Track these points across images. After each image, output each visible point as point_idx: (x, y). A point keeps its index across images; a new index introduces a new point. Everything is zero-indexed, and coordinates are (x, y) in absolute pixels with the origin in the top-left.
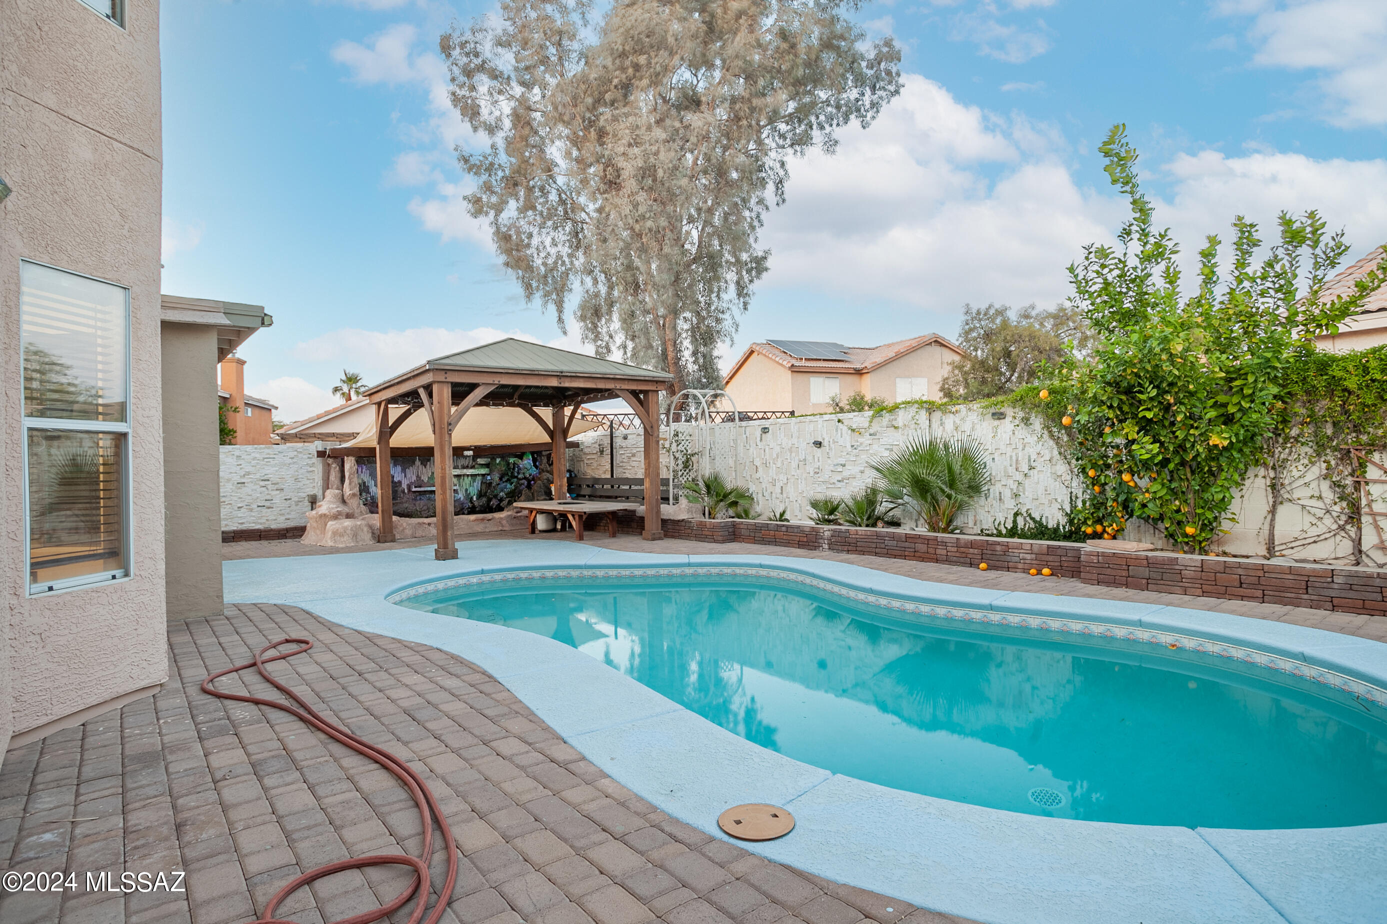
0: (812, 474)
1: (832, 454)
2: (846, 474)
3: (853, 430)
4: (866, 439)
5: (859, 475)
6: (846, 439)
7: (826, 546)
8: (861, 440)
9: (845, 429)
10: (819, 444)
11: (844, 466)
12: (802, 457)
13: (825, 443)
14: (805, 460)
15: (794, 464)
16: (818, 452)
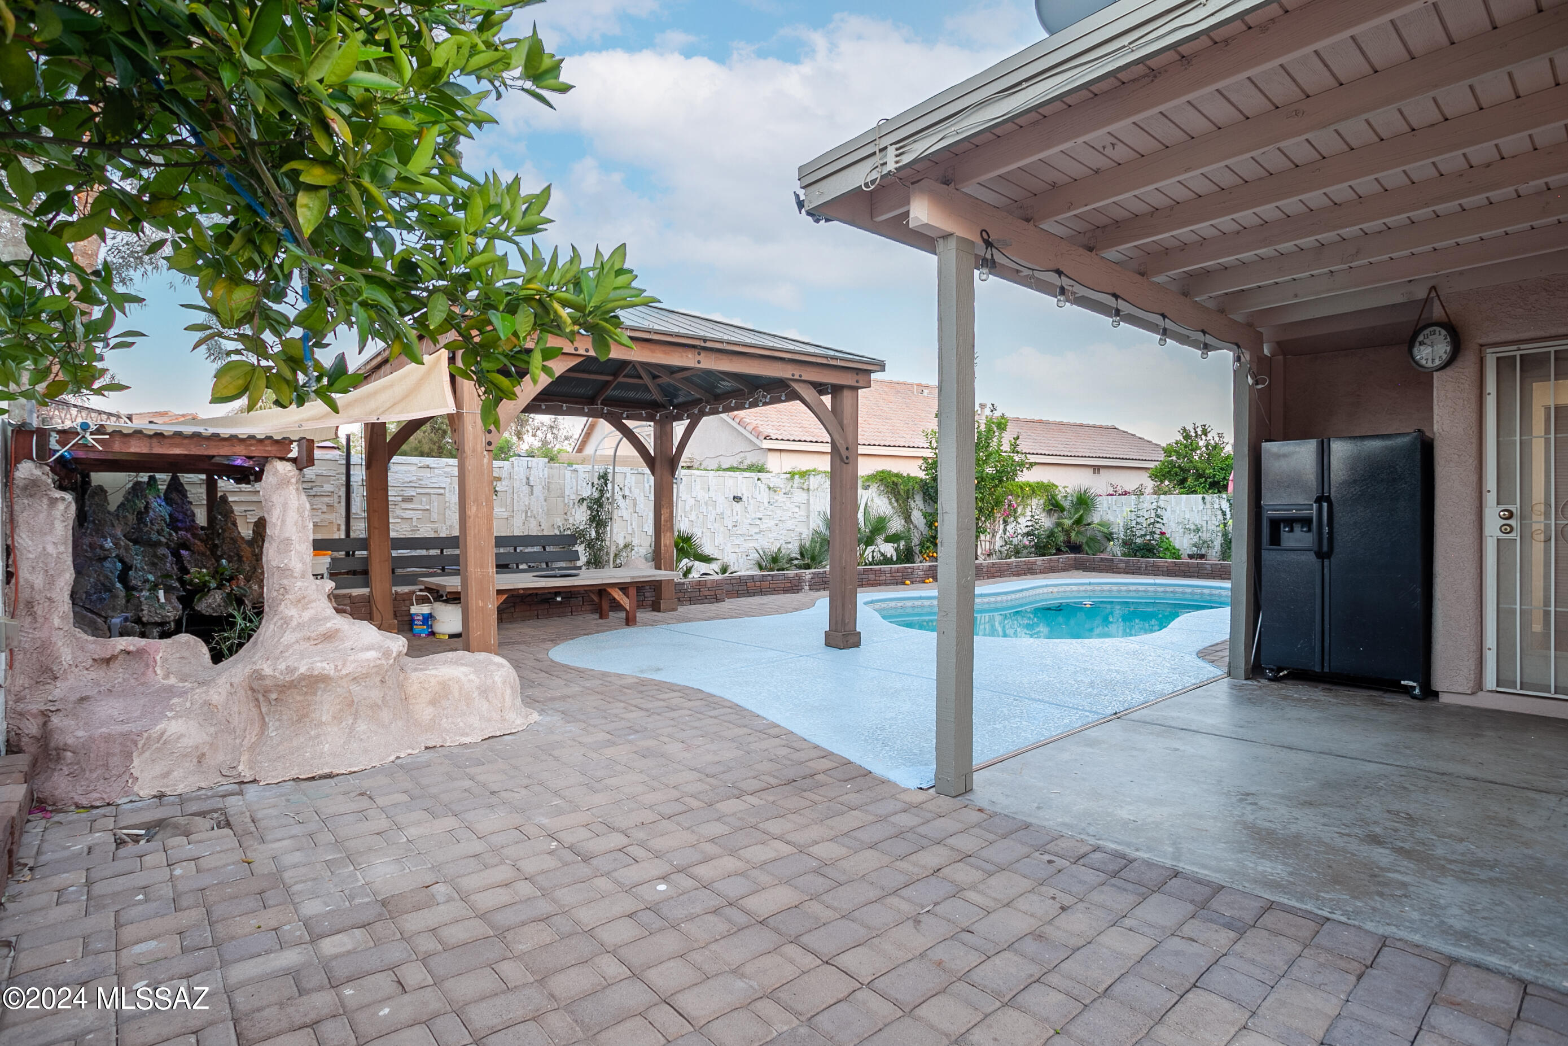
0: (730, 527)
1: (750, 509)
2: (763, 527)
3: (770, 488)
4: (780, 497)
5: (774, 528)
6: (764, 496)
7: (807, 588)
8: (776, 497)
9: (763, 487)
10: (737, 499)
11: (760, 519)
12: (719, 511)
13: (744, 499)
14: (722, 514)
15: (711, 517)
16: (737, 507)
